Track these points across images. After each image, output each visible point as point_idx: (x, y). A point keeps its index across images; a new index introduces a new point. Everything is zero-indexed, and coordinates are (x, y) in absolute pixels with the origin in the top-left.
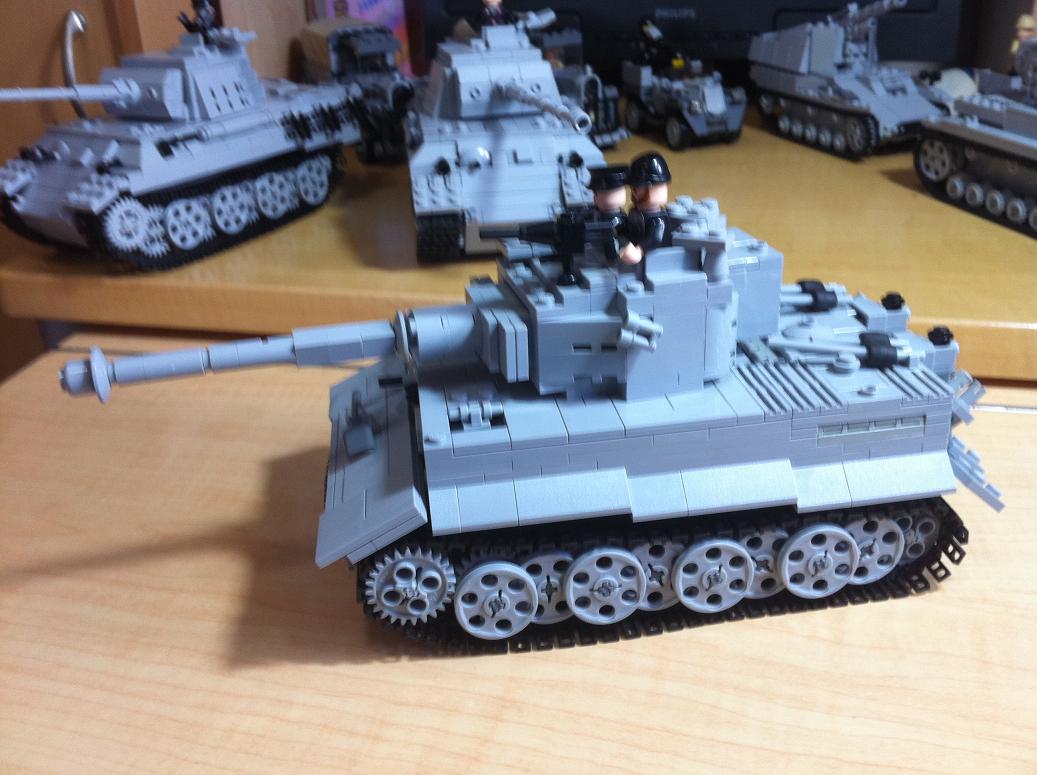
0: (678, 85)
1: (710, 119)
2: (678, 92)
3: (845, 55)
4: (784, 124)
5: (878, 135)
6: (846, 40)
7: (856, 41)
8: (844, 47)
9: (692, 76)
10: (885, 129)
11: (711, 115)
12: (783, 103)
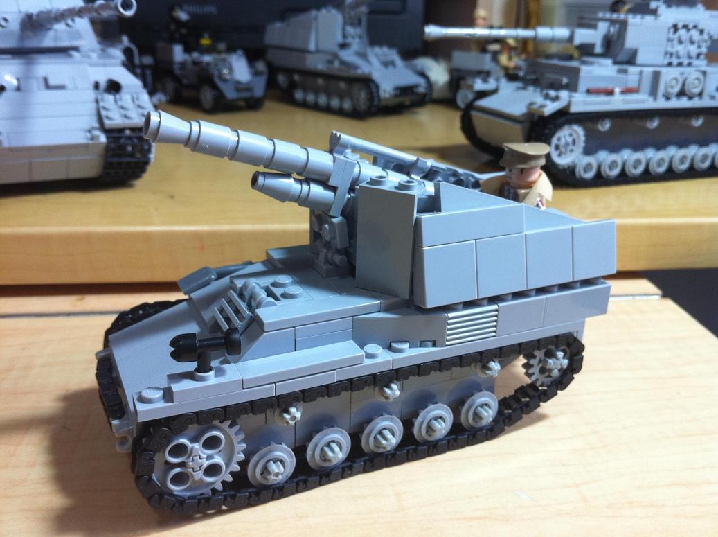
0: (207, 58)
1: (238, 86)
2: (208, 64)
3: (345, 36)
4: (299, 95)
5: (379, 96)
6: (345, 24)
7: (352, 24)
8: (344, 30)
9: (219, 52)
10: (385, 91)
11: (238, 83)
12: (297, 77)
